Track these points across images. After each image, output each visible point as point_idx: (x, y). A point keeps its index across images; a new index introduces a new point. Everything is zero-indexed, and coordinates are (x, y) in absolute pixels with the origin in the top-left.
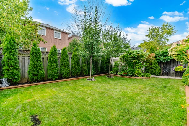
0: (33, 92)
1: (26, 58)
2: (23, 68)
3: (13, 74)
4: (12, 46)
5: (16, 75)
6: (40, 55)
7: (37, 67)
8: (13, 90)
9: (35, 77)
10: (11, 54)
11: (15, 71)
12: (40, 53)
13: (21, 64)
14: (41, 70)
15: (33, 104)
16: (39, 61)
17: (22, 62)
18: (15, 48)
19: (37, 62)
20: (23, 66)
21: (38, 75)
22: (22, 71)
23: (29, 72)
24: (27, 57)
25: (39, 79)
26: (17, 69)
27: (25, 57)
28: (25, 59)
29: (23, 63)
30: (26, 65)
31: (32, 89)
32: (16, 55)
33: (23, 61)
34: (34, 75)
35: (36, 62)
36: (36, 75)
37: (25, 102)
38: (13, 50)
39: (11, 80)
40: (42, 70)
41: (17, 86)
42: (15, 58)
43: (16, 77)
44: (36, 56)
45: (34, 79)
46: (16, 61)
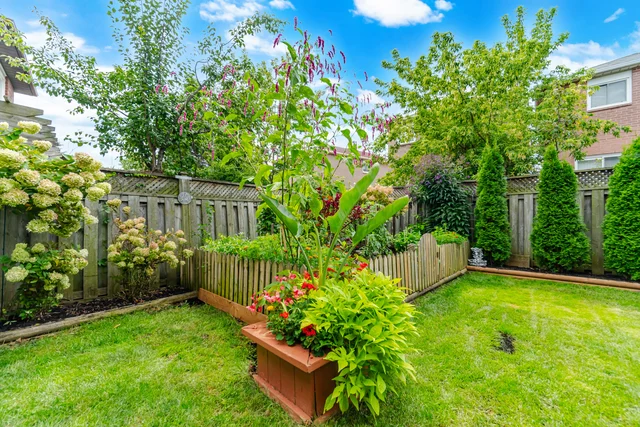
0: (535, 294)
1: (528, 199)
2: (521, 226)
3: (493, 240)
4: (493, 172)
5: (499, 242)
6: (570, 184)
7: (559, 224)
8: (490, 276)
9: (552, 256)
10: (492, 193)
11: (497, 233)
12: (569, 177)
13: (513, 215)
14: (574, 233)
15: (517, 316)
16: (567, 203)
17: (517, 209)
18: (500, 177)
19: (560, 206)
20: (520, 221)
21: (560, 249)
22: (518, 234)
23: (533, 238)
24: (531, 197)
25: (564, 263)
26: (502, 228)
27: (526, 197)
28: (526, 201)
29: (521, 214)
30: (529, 218)
31: (536, 286)
32: (501, 194)
33: (520, 207)
34: (547, 249)
35: (553, 208)
36: (554, 251)
37: (502, 305)
38: (494, 181)
39: (490, 253)
40: (576, 236)
41: (500, 270)
42: (499, 202)
43: (499, 247)
44: (554, 190)
45: (547, 260)
46: (501, 207)
